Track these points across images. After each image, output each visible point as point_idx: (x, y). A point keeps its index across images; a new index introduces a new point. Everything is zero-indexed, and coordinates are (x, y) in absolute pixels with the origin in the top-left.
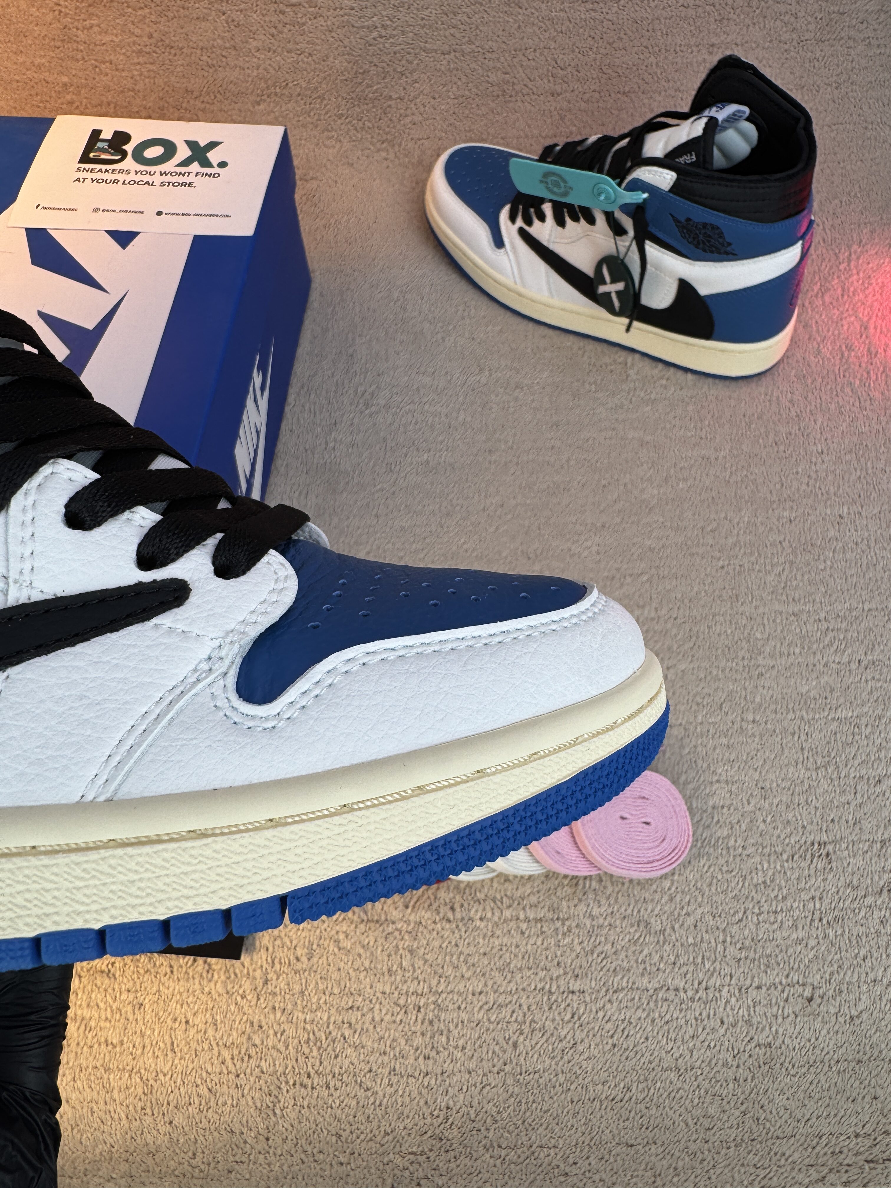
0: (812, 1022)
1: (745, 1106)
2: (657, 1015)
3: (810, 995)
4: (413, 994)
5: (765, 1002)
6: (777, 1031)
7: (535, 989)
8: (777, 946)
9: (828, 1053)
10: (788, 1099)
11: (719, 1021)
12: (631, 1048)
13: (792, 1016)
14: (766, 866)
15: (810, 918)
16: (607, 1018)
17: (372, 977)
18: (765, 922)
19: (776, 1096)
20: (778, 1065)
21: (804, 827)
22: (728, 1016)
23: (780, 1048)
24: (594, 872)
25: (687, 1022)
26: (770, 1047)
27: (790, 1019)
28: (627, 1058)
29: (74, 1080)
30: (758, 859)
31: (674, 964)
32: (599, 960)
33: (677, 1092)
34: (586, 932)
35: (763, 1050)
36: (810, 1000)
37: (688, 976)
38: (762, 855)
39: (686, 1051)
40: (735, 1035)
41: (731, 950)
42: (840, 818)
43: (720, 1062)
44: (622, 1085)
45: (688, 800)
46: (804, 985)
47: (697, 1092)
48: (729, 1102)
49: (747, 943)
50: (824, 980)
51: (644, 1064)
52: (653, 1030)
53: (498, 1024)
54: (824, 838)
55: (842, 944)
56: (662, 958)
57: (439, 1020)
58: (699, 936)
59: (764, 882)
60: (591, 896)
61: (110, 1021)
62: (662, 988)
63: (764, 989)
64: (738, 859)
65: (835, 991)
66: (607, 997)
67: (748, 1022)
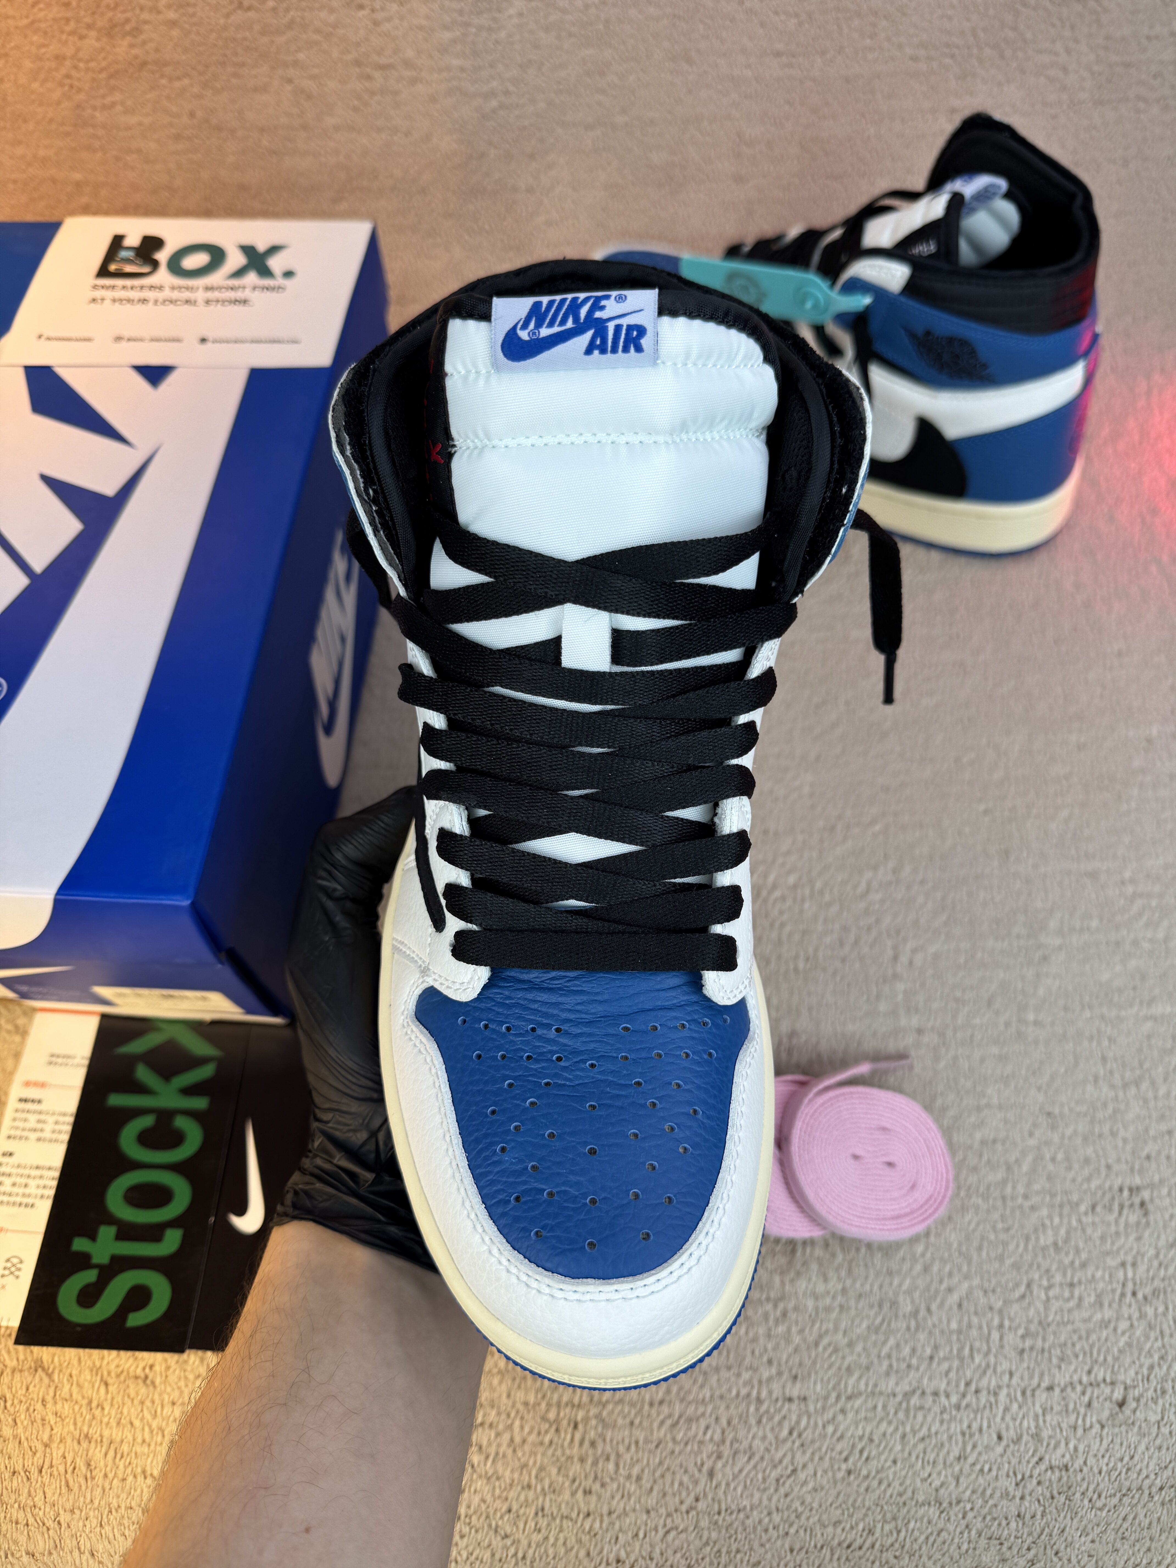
0: (1124, 1433)
1: (1033, 1552)
2: (908, 1429)
3: (1120, 1398)
4: (567, 1404)
5: (1059, 1408)
6: (1076, 1449)
7: (738, 1395)
8: (1075, 1331)
9: (1147, 1477)
10: (1093, 1541)
11: (995, 1437)
12: (873, 1474)
13: (1097, 1427)
14: (1057, 1220)
15: (1119, 1291)
16: (838, 1434)
17: (509, 1382)
18: (1057, 1298)
19: (1076, 1538)
20: (1078, 1495)
21: (1108, 1167)
22: (1008, 1428)
23: (1081, 1471)
24: (816, 1233)
25: (950, 1438)
26: (1067, 1470)
27: (1094, 1431)
28: (867, 1490)
29: (101, 1525)
30: (1044, 1212)
31: (931, 1358)
32: (826, 1355)
33: (939, 1534)
34: (807, 1317)
35: (1057, 1473)
36: (1121, 1404)
37: (953, 1375)
38: (1052, 1206)
39: (950, 1478)
40: (1017, 1454)
41: (1011, 1339)
42: (1159, 1153)
43: (998, 1494)
44: (861, 1526)
45: (947, 1133)
46: (1113, 1383)
47: (966, 1535)
48: (1010, 1548)
49: (1033, 1328)
50: (1140, 1377)
51: (891, 1496)
52: (903, 1450)
53: (686, 1444)
54: (1137, 1181)
55: (1165, 1327)
56: (914, 1350)
57: (604, 1440)
58: (966, 1319)
59: (1055, 1244)
60: (814, 1267)
61: (149, 1445)
62: (914, 1392)
63: (1057, 1390)
64: (1018, 1213)
65: (1155, 1391)
66: (839, 1406)
67: (1037, 1437)
